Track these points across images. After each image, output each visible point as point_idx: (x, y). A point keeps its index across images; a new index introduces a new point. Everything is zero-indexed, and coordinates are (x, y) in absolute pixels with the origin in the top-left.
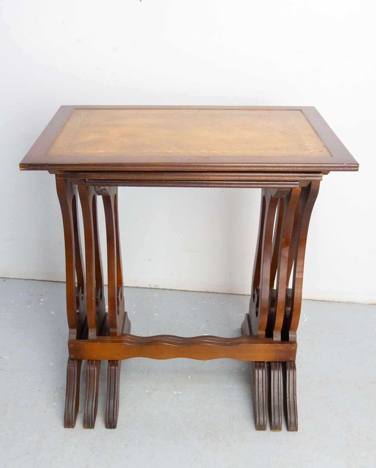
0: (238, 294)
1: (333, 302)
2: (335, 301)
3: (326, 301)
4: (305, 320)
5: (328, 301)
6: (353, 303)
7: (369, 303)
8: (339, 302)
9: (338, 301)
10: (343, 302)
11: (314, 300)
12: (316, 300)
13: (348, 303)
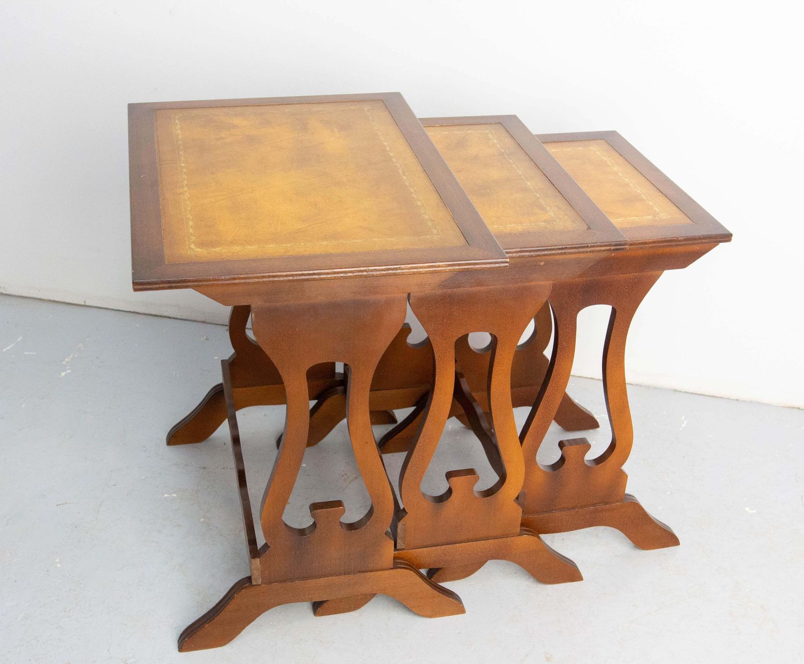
0: (583, 377)
1: (728, 399)
2: (732, 398)
3: (717, 397)
4: (684, 425)
5: (720, 397)
6: (759, 403)
7: (784, 406)
8: (737, 400)
9: (736, 398)
10: (744, 401)
11: (699, 395)
12: (702, 395)
13: (751, 402)
